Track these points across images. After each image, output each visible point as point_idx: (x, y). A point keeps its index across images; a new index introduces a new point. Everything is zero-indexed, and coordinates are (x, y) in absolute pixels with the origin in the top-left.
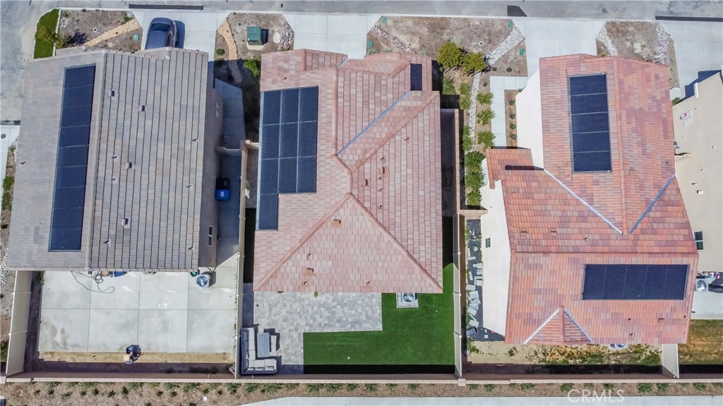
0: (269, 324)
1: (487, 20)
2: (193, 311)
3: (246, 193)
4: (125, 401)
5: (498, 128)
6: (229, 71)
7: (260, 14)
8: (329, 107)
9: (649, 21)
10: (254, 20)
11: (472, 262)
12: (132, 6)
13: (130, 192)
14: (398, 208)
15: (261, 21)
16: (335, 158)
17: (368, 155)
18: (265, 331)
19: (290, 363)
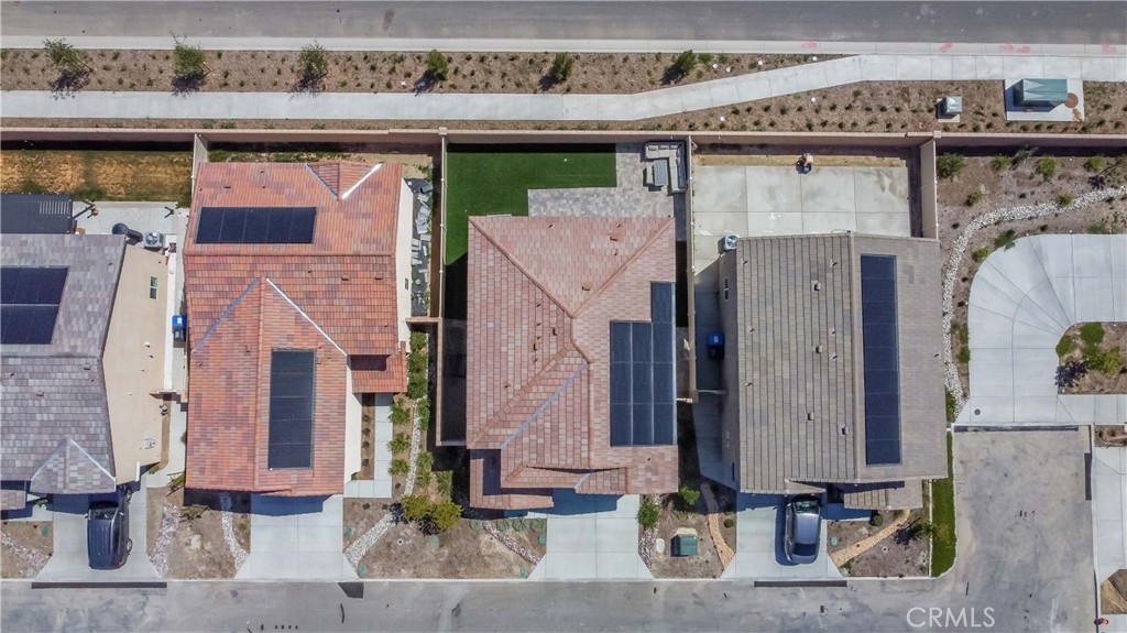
0: (656, 196)
1: (391, 576)
2: (741, 209)
3: (689, 345)
4: (809, 116)
5: (384, 429)
6: (717, 498)
7: (682, 577)
8: (598, 420)
9: (177, 580)
10: (689, 568)
11: (423, 266)
12: (843, 584)
13: (815, 320)
14: (518, 306)
15: (681, 567)
16: (590, 359)
17: (553, 362)
18: (659, 188)
19: (630, 154)
